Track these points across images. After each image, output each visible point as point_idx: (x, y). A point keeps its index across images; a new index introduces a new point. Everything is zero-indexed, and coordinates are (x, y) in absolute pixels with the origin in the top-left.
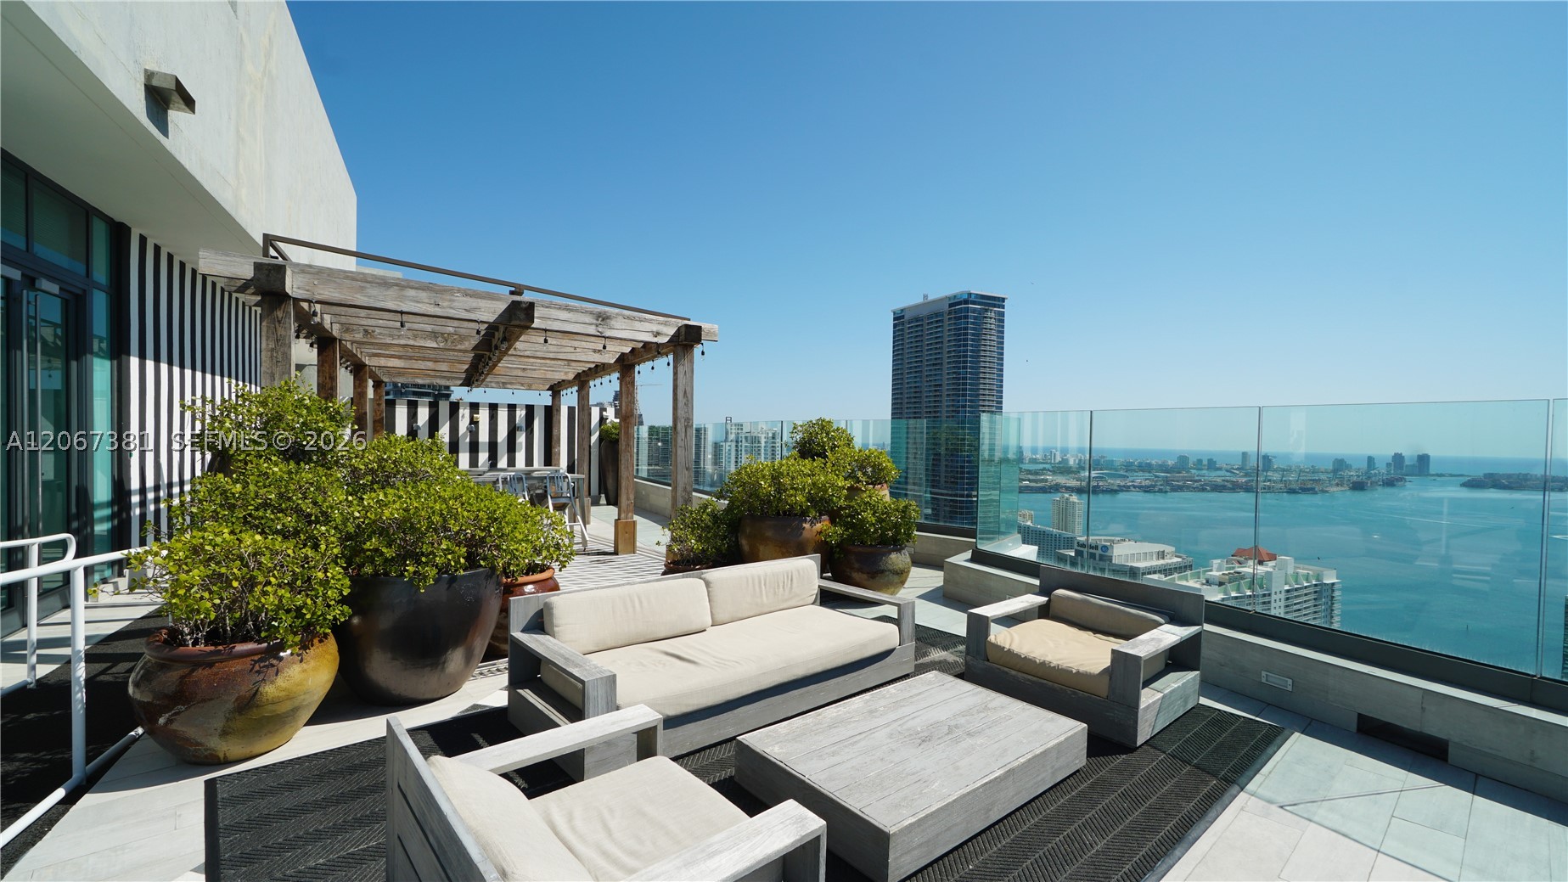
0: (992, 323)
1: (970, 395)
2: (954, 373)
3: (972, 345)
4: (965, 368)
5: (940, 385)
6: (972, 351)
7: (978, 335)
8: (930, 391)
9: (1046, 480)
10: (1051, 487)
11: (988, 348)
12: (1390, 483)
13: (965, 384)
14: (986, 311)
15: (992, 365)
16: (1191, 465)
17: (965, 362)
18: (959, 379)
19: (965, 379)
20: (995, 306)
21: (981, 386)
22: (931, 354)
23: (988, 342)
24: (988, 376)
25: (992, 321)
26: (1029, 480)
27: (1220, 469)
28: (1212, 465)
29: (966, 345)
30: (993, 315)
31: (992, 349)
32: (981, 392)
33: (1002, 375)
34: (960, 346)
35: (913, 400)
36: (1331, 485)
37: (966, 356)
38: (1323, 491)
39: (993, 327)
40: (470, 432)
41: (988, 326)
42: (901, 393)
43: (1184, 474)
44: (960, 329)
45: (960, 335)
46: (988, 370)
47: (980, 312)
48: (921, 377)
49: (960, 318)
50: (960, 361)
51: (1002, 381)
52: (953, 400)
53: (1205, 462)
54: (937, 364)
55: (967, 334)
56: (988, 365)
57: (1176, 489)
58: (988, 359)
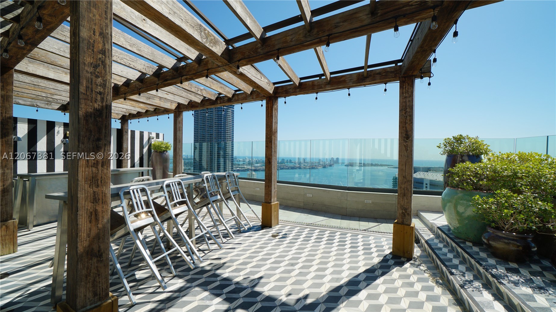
0: (230, 114)
1: (223, 138)
2: (217, 130)
3: (223, 121)
4: (221, 128)
5: (212, 134)
6: (223, 123)
7: (225, 117)
8: (208, 136)
9: (244, 167)
10: (246, 169)
11: (229, 122)
12: (330, 166)
13: (221, 134)
14: (228, 109)
15: (230, 128)
16: (285, 162)
17: (221, 126)
18: (219, 132)
19: (221, 132)
20: (231, 108)
21: (227, 135)
22: (209, 123)
23: (229, 120)
24: (229, 132)
25: (230, 113)
26: (239, 168)
27: (292, 163)
28: (291, 161)
29: (221, 121)
30: (230, 111)
31: (230, 122)
32: (227, 137)
33: (233, 132)
34: (219, 121)
35: (202, 139)
36: (318, 167)
37: (221, 125)
38: (317, 168)
39: (230, 115)
40: (64, 144)
41: (229, 114)
42: (198, 137)
43: (283, 164)
44: (219, 115)
45: (219, 117)
46: (229, 130)
47: (226, 109)
48: (205, 131)
49: (219, 111)
50: (219, 126)
51: (233, 134)
52: (217, 140)
53: (289, 161)
54: (211, 127)
55: (221, 117)
56: (229, 128)
57: (282, 169)
58: (229, 126)
